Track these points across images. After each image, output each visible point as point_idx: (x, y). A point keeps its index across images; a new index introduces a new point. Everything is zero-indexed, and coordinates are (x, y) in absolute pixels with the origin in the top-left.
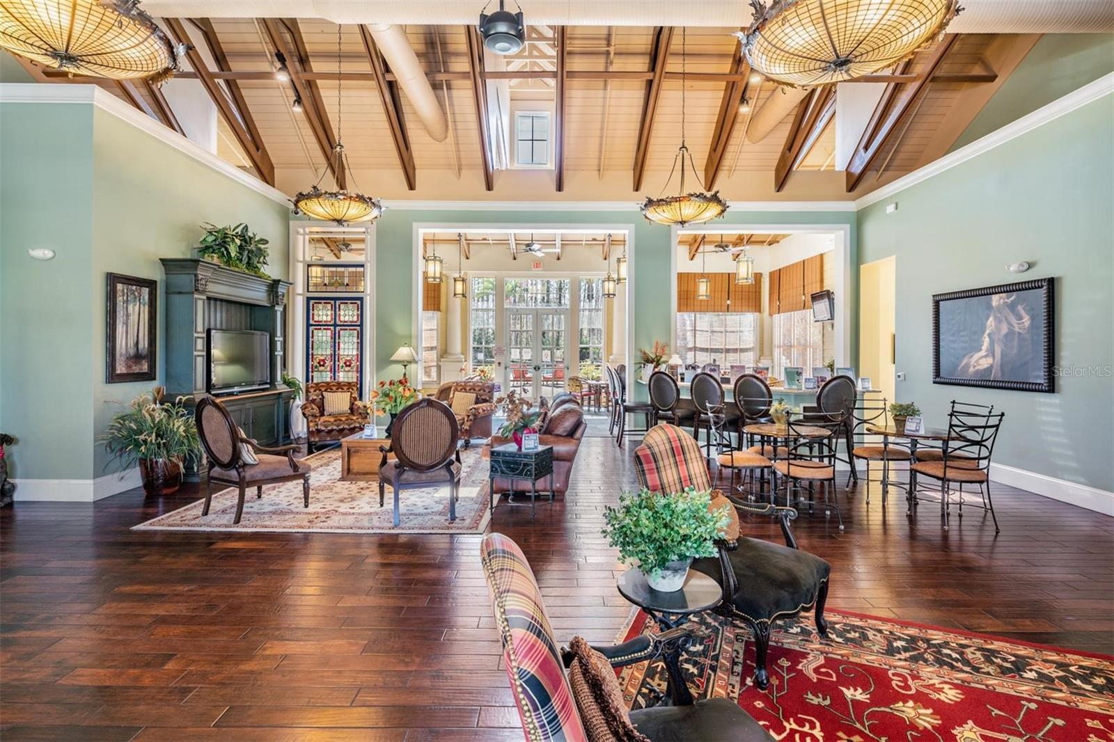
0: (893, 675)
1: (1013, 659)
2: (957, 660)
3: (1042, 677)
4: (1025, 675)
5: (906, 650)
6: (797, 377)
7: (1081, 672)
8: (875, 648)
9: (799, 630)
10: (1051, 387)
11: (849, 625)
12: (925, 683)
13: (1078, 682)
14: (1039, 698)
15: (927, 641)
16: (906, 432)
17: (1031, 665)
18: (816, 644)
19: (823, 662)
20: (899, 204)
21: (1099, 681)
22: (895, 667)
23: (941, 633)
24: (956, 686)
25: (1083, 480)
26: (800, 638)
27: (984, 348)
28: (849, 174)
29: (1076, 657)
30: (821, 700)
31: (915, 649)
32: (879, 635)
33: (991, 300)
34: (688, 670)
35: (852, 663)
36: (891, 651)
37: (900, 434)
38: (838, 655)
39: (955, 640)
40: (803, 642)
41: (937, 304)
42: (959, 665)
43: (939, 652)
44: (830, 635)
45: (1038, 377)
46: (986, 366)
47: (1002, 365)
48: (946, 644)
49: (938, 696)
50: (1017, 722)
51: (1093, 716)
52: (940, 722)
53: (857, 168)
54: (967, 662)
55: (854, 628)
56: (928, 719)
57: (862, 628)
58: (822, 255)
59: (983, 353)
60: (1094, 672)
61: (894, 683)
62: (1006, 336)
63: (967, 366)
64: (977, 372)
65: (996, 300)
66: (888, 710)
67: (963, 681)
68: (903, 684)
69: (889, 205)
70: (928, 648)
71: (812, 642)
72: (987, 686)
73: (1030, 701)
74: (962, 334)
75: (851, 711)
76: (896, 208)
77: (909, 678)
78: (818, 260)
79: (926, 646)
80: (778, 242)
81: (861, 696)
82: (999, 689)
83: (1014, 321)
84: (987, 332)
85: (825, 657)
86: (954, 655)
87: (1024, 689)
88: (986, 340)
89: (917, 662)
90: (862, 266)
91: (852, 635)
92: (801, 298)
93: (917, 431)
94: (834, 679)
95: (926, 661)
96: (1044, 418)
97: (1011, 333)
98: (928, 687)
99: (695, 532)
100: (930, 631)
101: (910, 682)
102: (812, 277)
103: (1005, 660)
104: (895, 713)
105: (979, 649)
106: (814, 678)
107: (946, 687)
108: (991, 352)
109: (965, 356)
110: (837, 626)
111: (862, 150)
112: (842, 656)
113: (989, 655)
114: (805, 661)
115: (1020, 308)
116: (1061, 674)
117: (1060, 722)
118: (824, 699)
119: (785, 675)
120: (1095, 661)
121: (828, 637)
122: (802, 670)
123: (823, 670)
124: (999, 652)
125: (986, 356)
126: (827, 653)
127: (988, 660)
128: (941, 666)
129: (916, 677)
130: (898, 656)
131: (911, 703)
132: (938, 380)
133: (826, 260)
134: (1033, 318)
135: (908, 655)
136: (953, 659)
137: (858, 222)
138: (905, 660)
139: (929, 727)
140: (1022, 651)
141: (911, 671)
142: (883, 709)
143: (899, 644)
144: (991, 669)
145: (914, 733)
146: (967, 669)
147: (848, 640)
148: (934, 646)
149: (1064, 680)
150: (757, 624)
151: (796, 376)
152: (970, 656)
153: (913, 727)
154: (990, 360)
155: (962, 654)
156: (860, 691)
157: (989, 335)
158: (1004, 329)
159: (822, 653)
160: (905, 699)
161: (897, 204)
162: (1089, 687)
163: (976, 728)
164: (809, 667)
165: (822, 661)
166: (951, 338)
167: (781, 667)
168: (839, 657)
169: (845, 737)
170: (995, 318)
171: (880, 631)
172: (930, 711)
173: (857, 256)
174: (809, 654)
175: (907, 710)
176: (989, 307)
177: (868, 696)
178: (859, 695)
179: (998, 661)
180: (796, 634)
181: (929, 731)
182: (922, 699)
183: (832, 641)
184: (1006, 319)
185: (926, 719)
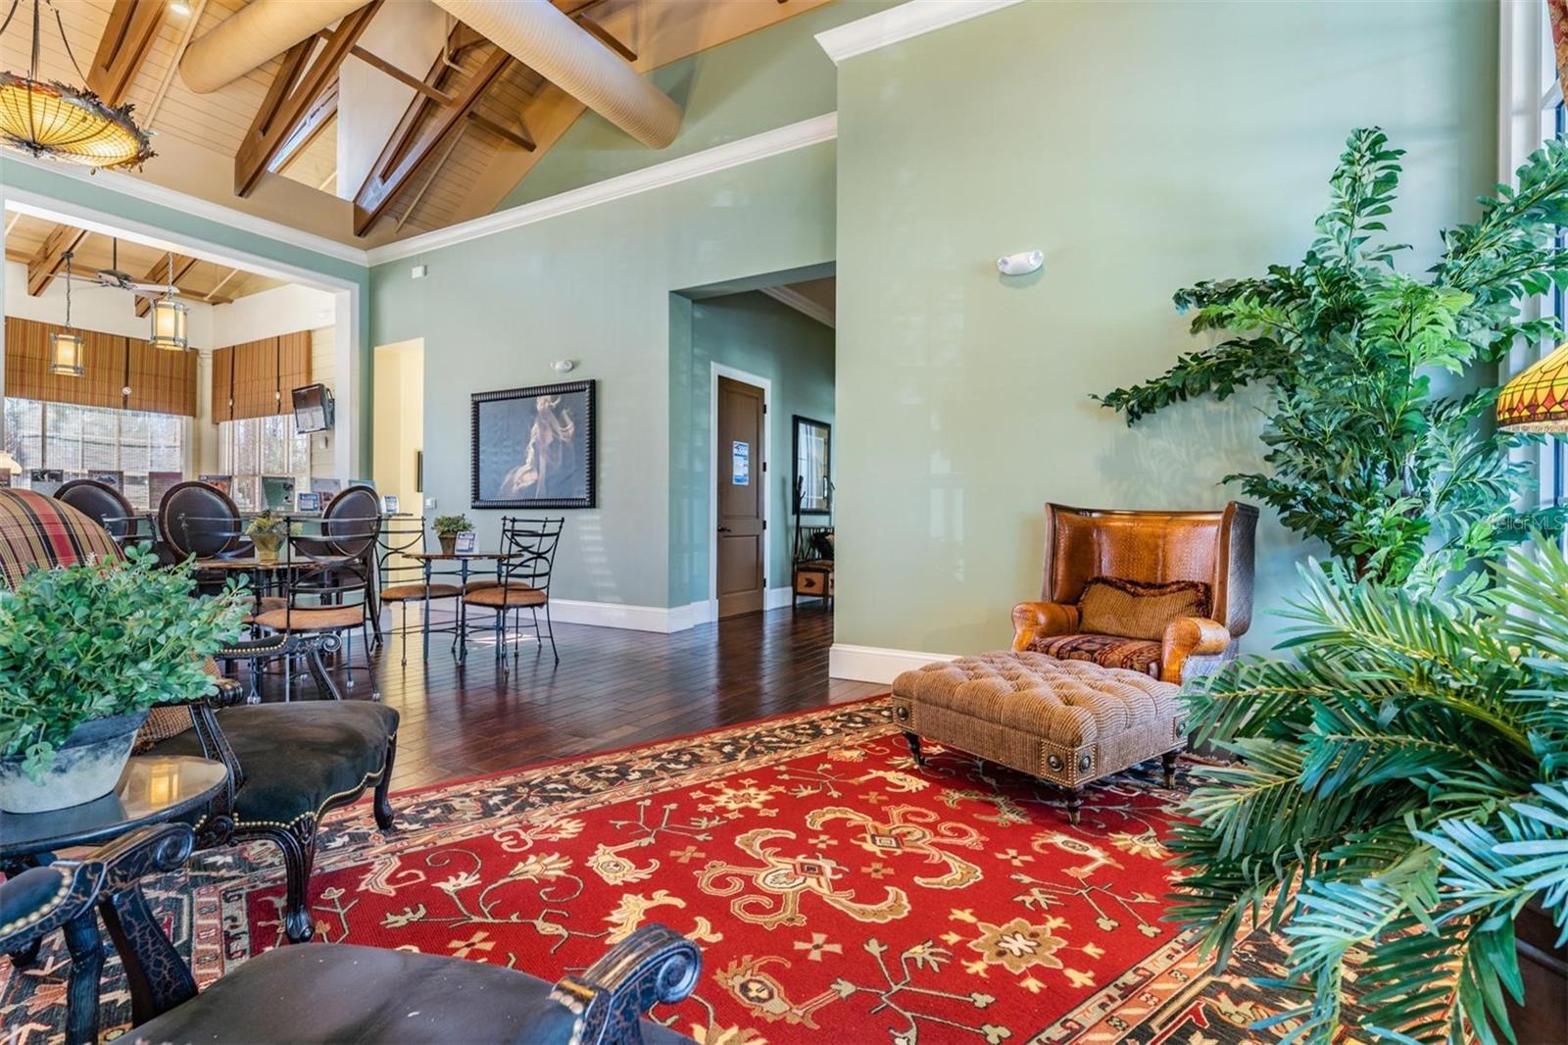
0: (501, 836)
1: (615, 767)
2: (564, 791)
3: (645, 774)
4: (630, 778)
5: (506, 803)
6: (284, 493)
7: (671, 756)
8: (467, 817)
9: (346, 839)
10: (592, 503)
11: (423, 804)
12: (539, 830)
13: (672, 766)
14: (650, 793)
15: (527, 784)
16: (456, 553)
17: (631, 767)
18: (380, 846)
19: (399, 864)
20: (429, 270)
21: (686, 758)
22: (500, 828)
23: (538, 770)
24: (573, 817)
25: (618, 599)
26: (351, 849)
27: (529, 460)
28: (358, 210)
29: (663, 746)
30: (410, 915)
31: (516, 798)
32: (467, 800)
33: (535, 402)
34: (115, 1001)
35: (441, 847)
36: (488, 812)
37: (448, 555)
38: (420, 845)
39: (553, 771)
40: (358, 853)
41: (476, 405)
42: (569, 794)
43: (544, 790)
44: (399, 827)
45: (579, 492)
46: (530, 483)
47: (547, 481)
48: (548, 779)
49: (558, 836)
50: (641, 823)
51: (693, 788)
52: (571, 862)
53: (371, 204)
54: (575, 789)
55: (431, 805)
56: (557, 866)
57: (442, 800)
58: (309, 333)
59: (527, 467)
60: (680, 752)
61: (504, 846)
62: (551, 445)
63: (511, 484)
64: (520, 490)
65: (542, 403)
66: (508, 880)
67: (579, 809)
68: (515, 842)
69: (414, 266)
70: (531, 790)
71: (373, 846)
72: (602, 803)
73: (643, 799)
74: (505, 443)
75: (460, 905)
76: (425, 273)
77: (520, 831)
78: (303, 339)
79: (527, 790)
80: (231, 301)
81: (469, 880)
82: (614, 801)
83: (559, 429)
84: (532, 441)
85: (400, 858)
86: (561, 787)
87: (635, 791)
88: (531, 451)
89: (523, 810)
90: (376, 349)
91: (432, 813)
92: (273, 396)
93: (471, 550)
94: (423, 878)
95: (532, 805)
96: (586, 538)
97: (556, 441)
98: (545, 831)
99: (161, 639)
100: (526, 773)
101: (523, 835)
102: (292, 362)
103: (608, 771)
104: (518, 878)
105: (582, 771)
106: (391, 891)
107: (563, 822)
108: (536, 465)
109: (507, 471)
110: (406, 812)
111: (378, 181)
112: (425, 844)
113: (593, 773)
114: (369, 876)
115: (564, 412)
116: (658, 764)
117: (673, 806)
118: (415, 910)
119: (339, 910)
120: (677, 743)
121: (396, 830)
122: (367, 890)
123: (402, 874)
124: (600, 767)
125: (531, 471)
126: (401, 851)
127: (594, 778)
128: (551, 804)
129: (526, 828)
130: (500, 813)
131: (532, 858)
132: (477, 504)
133: (315, 341)
134: (576, 424)
135: (510, 807)
136: (560, 791)
137: (372, 283)
138: (509, 814)
139: (561, 873)
140: (620, 758)
141: (520, 822)
142: (501, 882)
143: (496, 800)
144: (600, 785)
145: (548, 890)
146: (578, 795)
147: (427, 822)
148: (537, 785)
149: (662, 768)
150: (291, 831)
151: (282, 490)
152: (576, 781)
153: (544, 882)
154: (534, 475)
155: (567, 782)
156: (463, 875)
157: (534, 445)
158: (549, 439)
159: (393, 853)
160: (523, 857)
161: (426, 268)
162: (681, 766)
163: (609, 849)
164: (377, 883)
165: (396, 863)
166: (494, 450)
167: (331, 903)
168: (422, 848)
169: (463, 944)
170: (541, 425)
171: (468, 795)
172: (557, 855)
173: (369, 334)
174: (373, 863)
175: (531, 868)
176: (534, 411)
177: (478, 876)
178: (466, 880)
179: (604, 775)
180: (344, 846)
181: (564, 877)
182: (542, 848)
183: (404, 832)
184: (551, 425)
185: (554, 867)
